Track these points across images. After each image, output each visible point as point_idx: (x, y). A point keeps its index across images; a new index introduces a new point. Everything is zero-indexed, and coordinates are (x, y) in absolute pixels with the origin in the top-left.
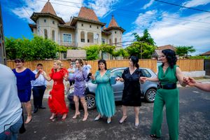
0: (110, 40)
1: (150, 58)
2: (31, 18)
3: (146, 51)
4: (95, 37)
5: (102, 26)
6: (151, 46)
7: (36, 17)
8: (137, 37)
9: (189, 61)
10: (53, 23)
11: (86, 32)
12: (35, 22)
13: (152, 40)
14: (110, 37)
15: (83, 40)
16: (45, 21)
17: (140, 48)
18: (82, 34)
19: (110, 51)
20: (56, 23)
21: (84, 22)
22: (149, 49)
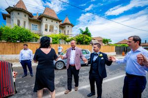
0: (64, 31)
1: (88, 44)
2: (6, 10)
3: (86, 40)
4: (55, 28)
5: (60, 22)
6: (89, 38)
7: (10, 10)
8: (82, 31)
9: (108, 47)
10: (25, 16)
11: (49, 25)
12: (10, 13)
13: (90, 34)
14: (64, 29)
15: (46, 30)
16: (19, 14)
17: (83, 38)
18: (46, 26)
19: (65, 39)
20: (27, 16)
21: (48, 18)
22: (88, 39)
